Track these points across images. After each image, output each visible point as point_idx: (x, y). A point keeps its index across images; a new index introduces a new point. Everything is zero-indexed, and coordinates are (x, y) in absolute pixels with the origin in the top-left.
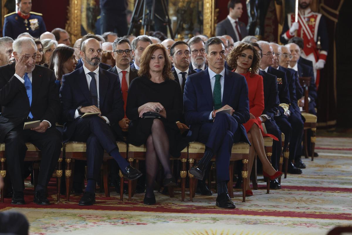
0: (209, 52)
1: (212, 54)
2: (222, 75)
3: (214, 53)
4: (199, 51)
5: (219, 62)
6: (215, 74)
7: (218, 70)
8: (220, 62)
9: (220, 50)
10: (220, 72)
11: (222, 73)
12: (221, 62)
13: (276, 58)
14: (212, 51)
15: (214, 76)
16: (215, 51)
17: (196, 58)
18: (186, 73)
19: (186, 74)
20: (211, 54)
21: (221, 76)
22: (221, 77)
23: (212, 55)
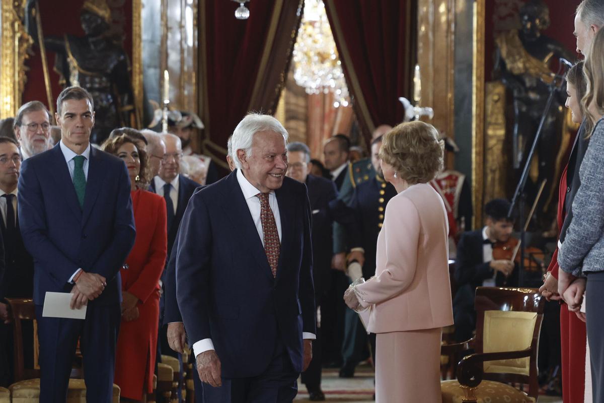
0: (62, 113)
1: (68, 117)
2: (86, 157)
3: (71, 116)
4: (40, 126)
5: (78, 132)
6: (74, 155)
7: (78, 148)
8: (81, 132)
9: (82, 111)
10: (82, 150)
11: (86, 154)
12: (83, 132)
13: (174, 161)
14: (68, 111)
15: (73, 159)
16: (73, 112)
17: (34, 139)
18: (14, 196)
19: (14, 198)
20: (66, 116)
21: (84, 158)
22: (84, 160)
23: (67, 119)
